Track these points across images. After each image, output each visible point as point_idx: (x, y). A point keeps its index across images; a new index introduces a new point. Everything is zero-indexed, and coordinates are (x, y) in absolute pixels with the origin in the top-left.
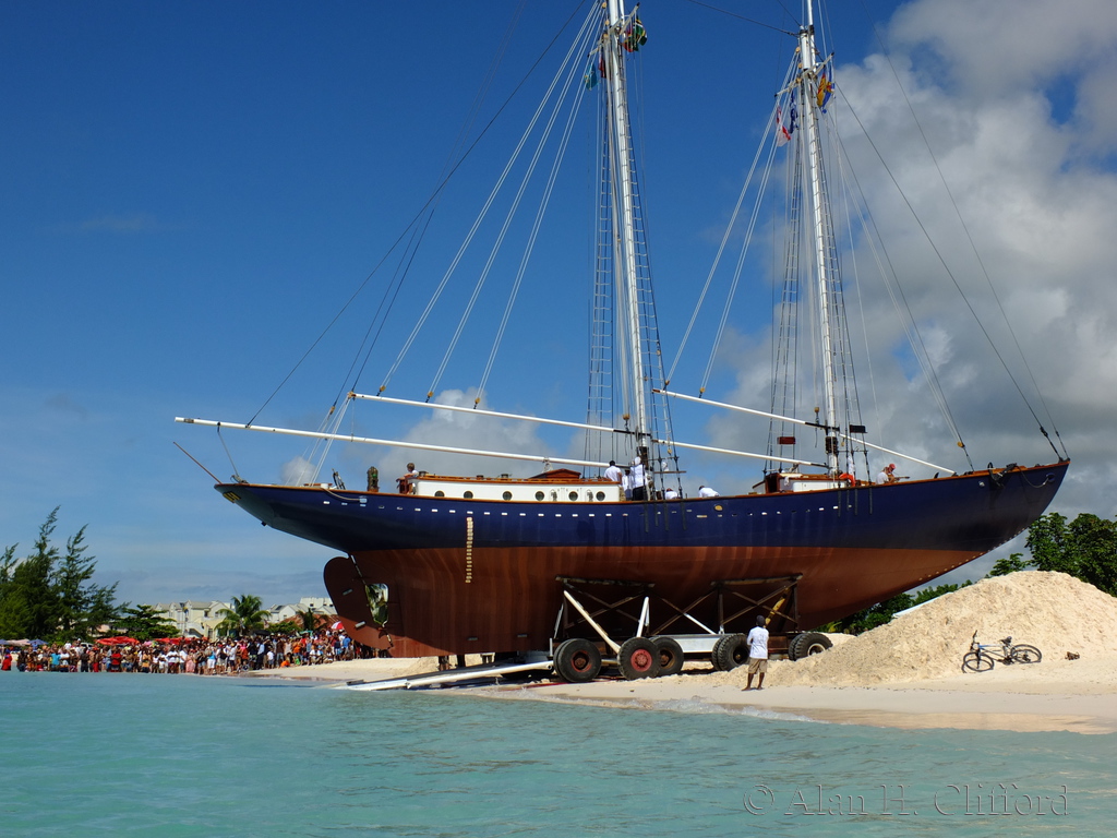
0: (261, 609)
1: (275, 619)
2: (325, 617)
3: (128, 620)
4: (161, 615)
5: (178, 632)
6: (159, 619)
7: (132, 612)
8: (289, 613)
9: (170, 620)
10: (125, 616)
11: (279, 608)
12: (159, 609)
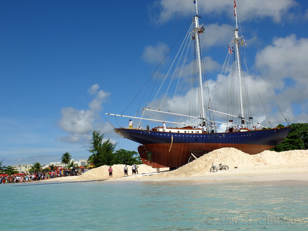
0: (40, 165)
1: (43, 168)
2: (56, 167)
3: (5, 170)
4: (14, 168)
5: (18, 172)
7: (6, 168)
8: (47, 166)
9: (17, 169)
11: (45, 165)
12: (14, 167)
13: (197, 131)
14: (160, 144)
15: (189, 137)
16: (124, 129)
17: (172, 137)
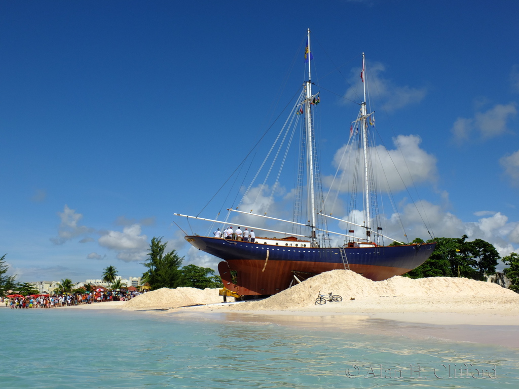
0: (71, 284)
1: (76, 287)
2: (95, 286)
3: (20, 288)
4: (33, 286)
5: (39, 292)
6: (32, 288)
7: (21, 285)
8: (81, 285)
9: (36, 288)
10: (19, 287)
11: (78, 283)
12: (32, 284)
13: (303, 243)
14: (250, 261)
15: (292, 251)
16: (200, 237)
17: (268, 251)
